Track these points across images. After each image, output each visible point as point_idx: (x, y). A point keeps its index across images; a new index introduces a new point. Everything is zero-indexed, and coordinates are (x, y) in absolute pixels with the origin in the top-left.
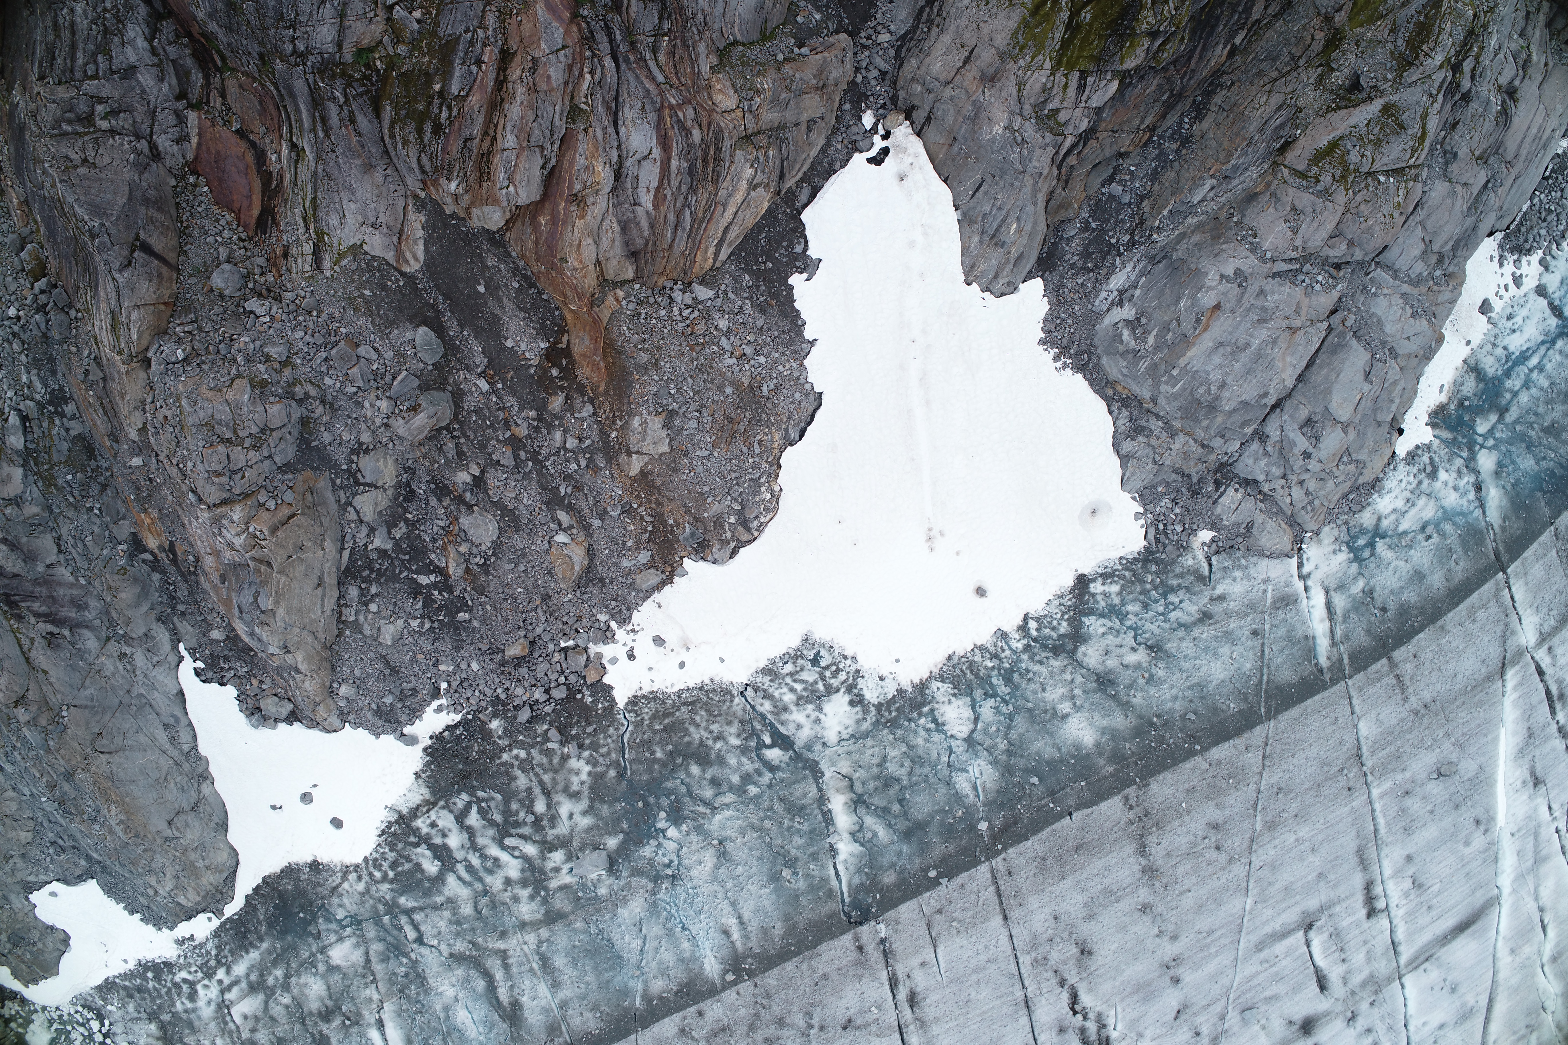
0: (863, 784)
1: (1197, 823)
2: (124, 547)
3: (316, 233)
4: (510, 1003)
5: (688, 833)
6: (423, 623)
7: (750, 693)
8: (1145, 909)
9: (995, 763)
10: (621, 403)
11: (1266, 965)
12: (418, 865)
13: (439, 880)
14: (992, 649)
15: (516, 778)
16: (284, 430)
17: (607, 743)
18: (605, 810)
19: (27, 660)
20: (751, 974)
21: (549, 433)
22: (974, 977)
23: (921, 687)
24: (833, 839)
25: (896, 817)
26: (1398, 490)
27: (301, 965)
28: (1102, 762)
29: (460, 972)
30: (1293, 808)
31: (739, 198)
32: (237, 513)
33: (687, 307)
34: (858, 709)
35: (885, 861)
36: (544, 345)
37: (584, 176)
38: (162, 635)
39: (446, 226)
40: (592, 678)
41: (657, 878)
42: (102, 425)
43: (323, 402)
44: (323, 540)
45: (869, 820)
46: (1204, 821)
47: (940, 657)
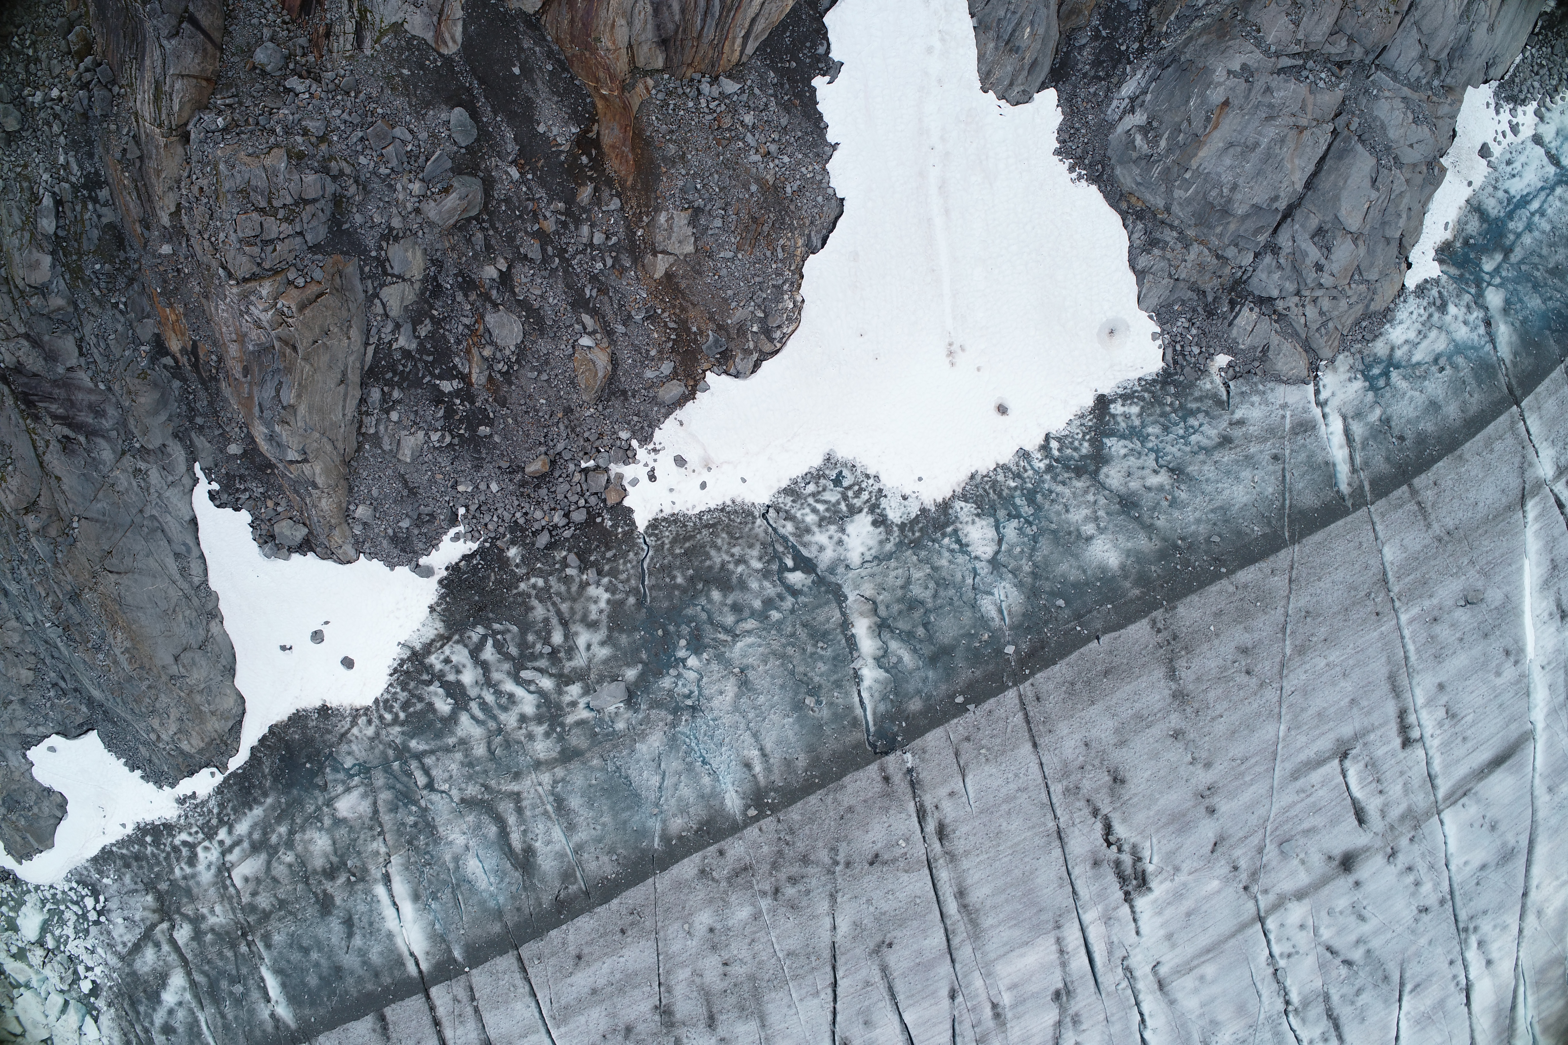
0: (887, 607)
1: (1226, 647)
2: (147, 348)
3: (360, 11)
4: (524, 850)
5: (708, 662)
6: (443, 436)
7: (772, 513)
8: (1177, 735)
9: (1020, 585)
10: (648, 198)
11: (1303, 795)
12: (431, 705)
13: (452, 720)
14: (1014, 468)
15: (533, 608)
16: (317, 205)
17: (626, 568)
18: (624, 639)
19: (41, 464)
20: (774, 809)
21: (577, 229)
22: (1005, 807)
23: (945, 506)
24: (856, 665)
25: (921, 641)
26: (1409, 322)
27: (306, 820)
28: (1127, 584)
29: (471, 818)
30: (1323, 631)
32: (266, 289)
33: (714, 99)
34: (882, 529)
35: (911, 687)
36: (575, 131)
38: (178, 453)
40: (612, 500)
41: (676, 711)
42: (135, 209)
43: (356, 181)
44: (349, 327)
45: (894, 645)
46: (1233, 645)
47: (962, 476)
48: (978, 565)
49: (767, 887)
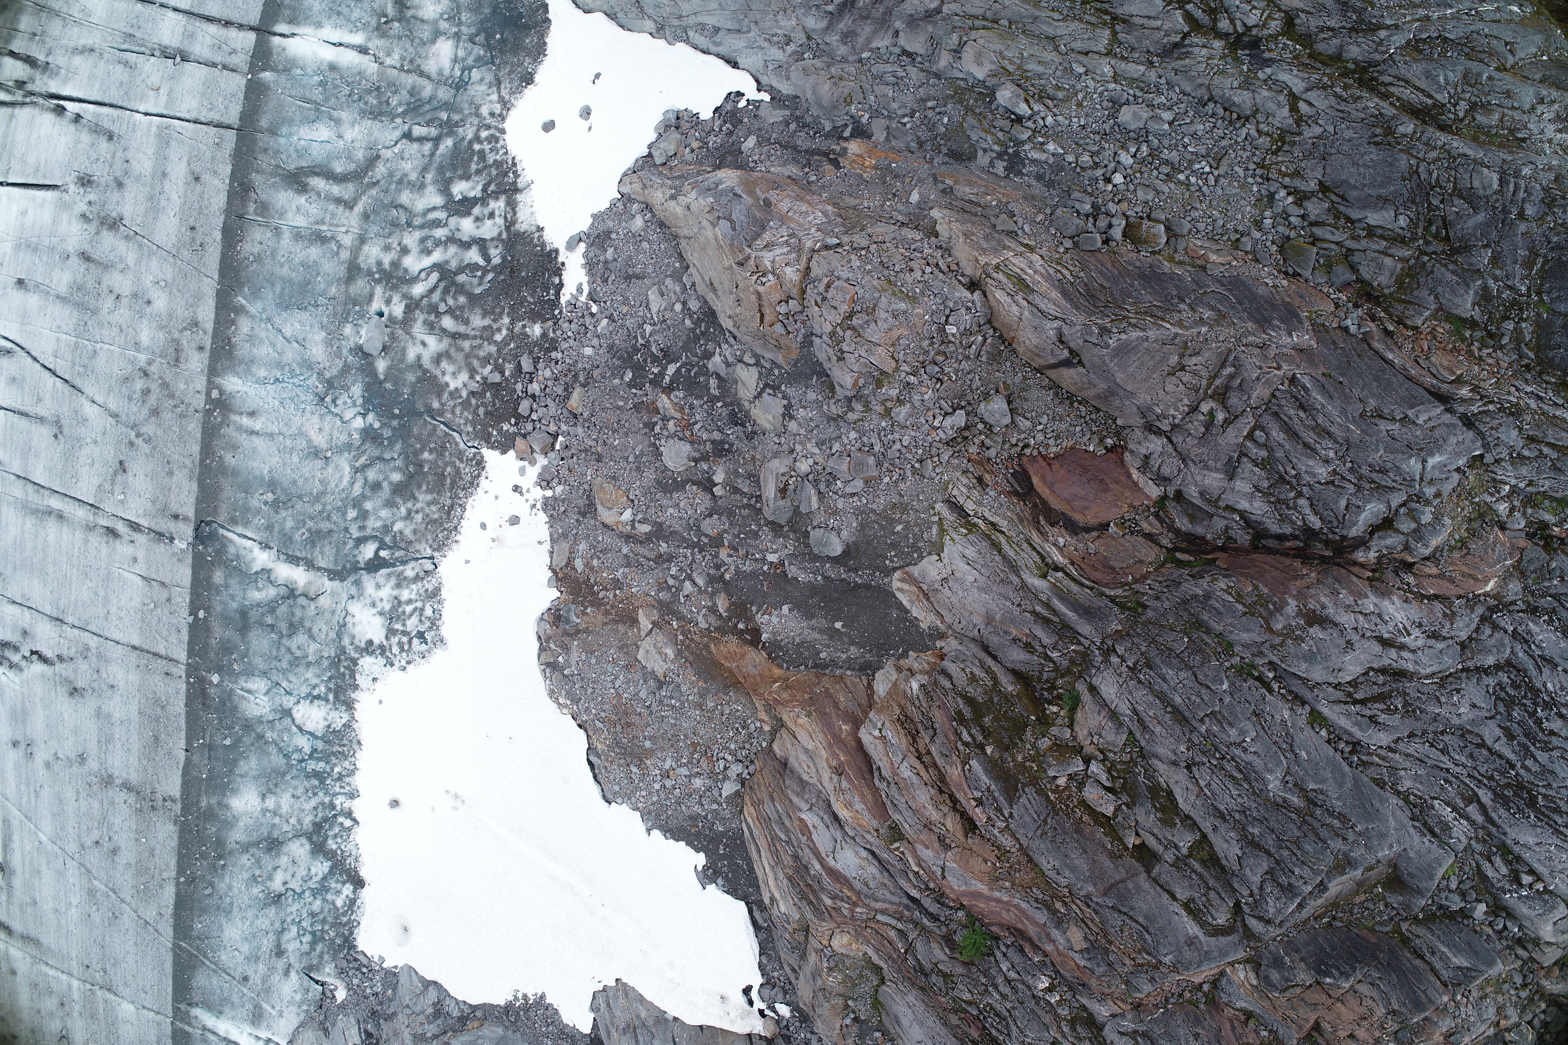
0: (303, 608)
1: (125, 841)
2: (865, 120)
3: (975, 525)
4: (307, 184)
5: (350, 435)
6: (643, 337)
7: (429, 566)
8: (82, 759)
9: (260, 720)
10: (692, 653)
12: (467, 177)
13: (445, 189)
14: (347, 780)
15: (484, 317)
17: (461, 418)
18: (411, 377)
20: (208, 413)
21: (708, 575)
22: (102, 593)
23: (349, 706)
24: (275, 553)
25: (263, 615)
27: (458, 7)
28: (213, 801)
29: (360, 155)
31: (771, 883)
32: (792, 274)
33: (726, 768)
34: (363, 645)
35: (233, 582)
36: (765, 637)
37: (847, 797)
39: (902, 641)
40: (520, 443)
41: (330, 384)
43: (839, 417)
45: (272, 592)
46: (124, 847)
47: (364, 737)
48: (293, 700)
49: (153, 369)
